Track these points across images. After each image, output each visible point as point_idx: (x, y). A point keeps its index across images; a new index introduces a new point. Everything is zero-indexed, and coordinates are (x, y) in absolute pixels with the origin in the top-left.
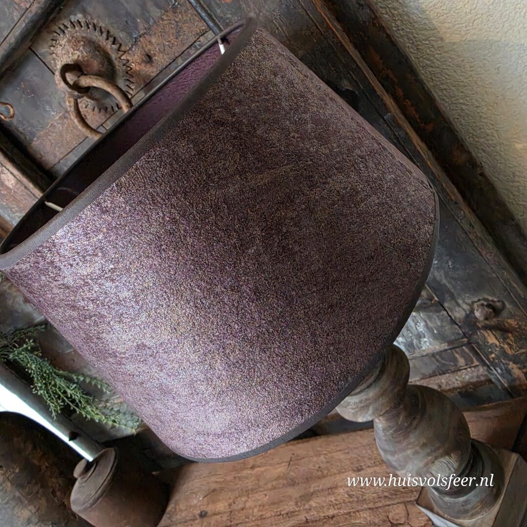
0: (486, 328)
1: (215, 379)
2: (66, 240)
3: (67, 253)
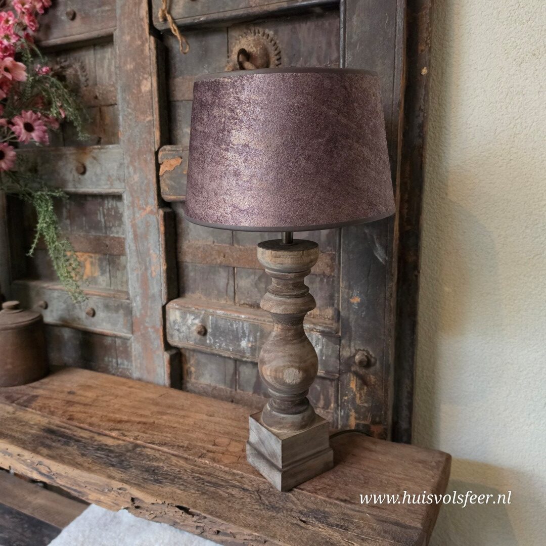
0: (356, 374)
1: (264, 180)
2: (258, 80)
3: (254, 85)
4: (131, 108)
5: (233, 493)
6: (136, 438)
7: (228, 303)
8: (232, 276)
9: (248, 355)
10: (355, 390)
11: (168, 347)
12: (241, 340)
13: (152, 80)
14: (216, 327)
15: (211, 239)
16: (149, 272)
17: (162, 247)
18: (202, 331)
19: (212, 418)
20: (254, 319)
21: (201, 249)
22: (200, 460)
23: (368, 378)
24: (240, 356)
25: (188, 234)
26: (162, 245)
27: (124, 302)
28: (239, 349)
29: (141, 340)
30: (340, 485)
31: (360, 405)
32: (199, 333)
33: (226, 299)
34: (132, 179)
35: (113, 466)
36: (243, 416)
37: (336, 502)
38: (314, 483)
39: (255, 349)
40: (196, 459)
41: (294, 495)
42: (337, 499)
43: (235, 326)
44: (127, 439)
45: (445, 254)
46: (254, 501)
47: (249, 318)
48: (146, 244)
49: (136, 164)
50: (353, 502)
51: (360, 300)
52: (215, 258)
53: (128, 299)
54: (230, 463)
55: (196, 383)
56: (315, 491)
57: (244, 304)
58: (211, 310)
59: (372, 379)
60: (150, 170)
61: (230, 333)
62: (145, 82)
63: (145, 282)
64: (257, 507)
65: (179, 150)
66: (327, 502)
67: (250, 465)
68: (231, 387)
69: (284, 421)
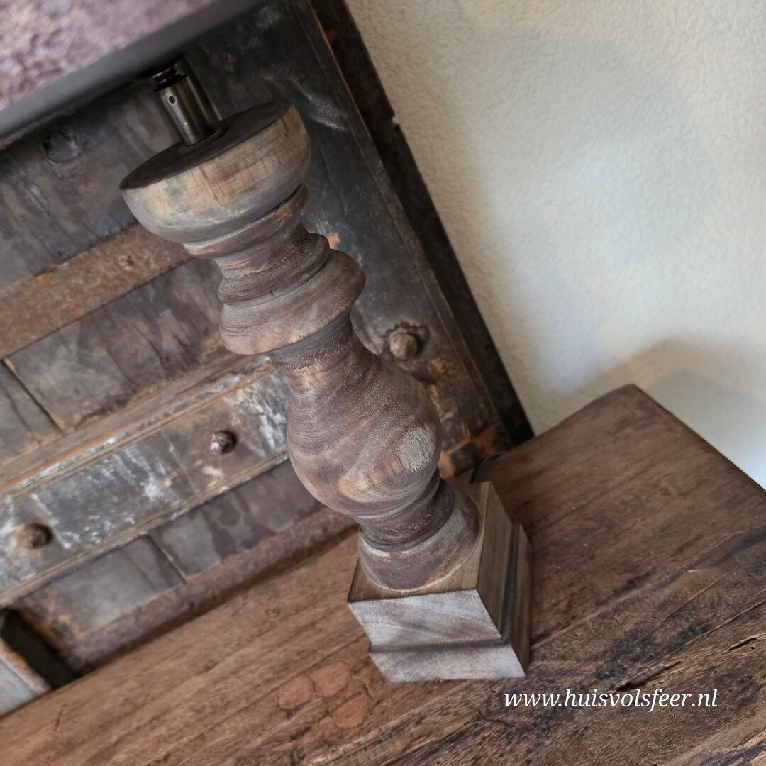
7: (44, 443)
8: (14, 383)
9: (175, 504)
12: (142, 488)
14: (64, 506)
18: (39, 537)
19: (217, 670)
20: (142, 427)
23: (429, 369)
24: (162, 517)
28: (148, 507)
30: (584, 567)
32: (36, 544)
33: (33, 439)
36: (267, 611)
37: (622, 599)
38: (546, 605)
39: (185, 482)
41: (544, 658)
42: (617, 593)
43: (106, 473)
45: (390, 76)
46: (503, 742)
47: (128, 435)
50: (644, 573)
51: (340, 237)
54: (365, 718)
55: (93, 635)
56: (569, 617)
57: (84, 418)
58: (25, 482)
59: (437, 364)
61: (106, 492)
64: (524, 746)
66: (608, 613)
67: (403, 685)
68: (171, 584)
69: (442, 551)
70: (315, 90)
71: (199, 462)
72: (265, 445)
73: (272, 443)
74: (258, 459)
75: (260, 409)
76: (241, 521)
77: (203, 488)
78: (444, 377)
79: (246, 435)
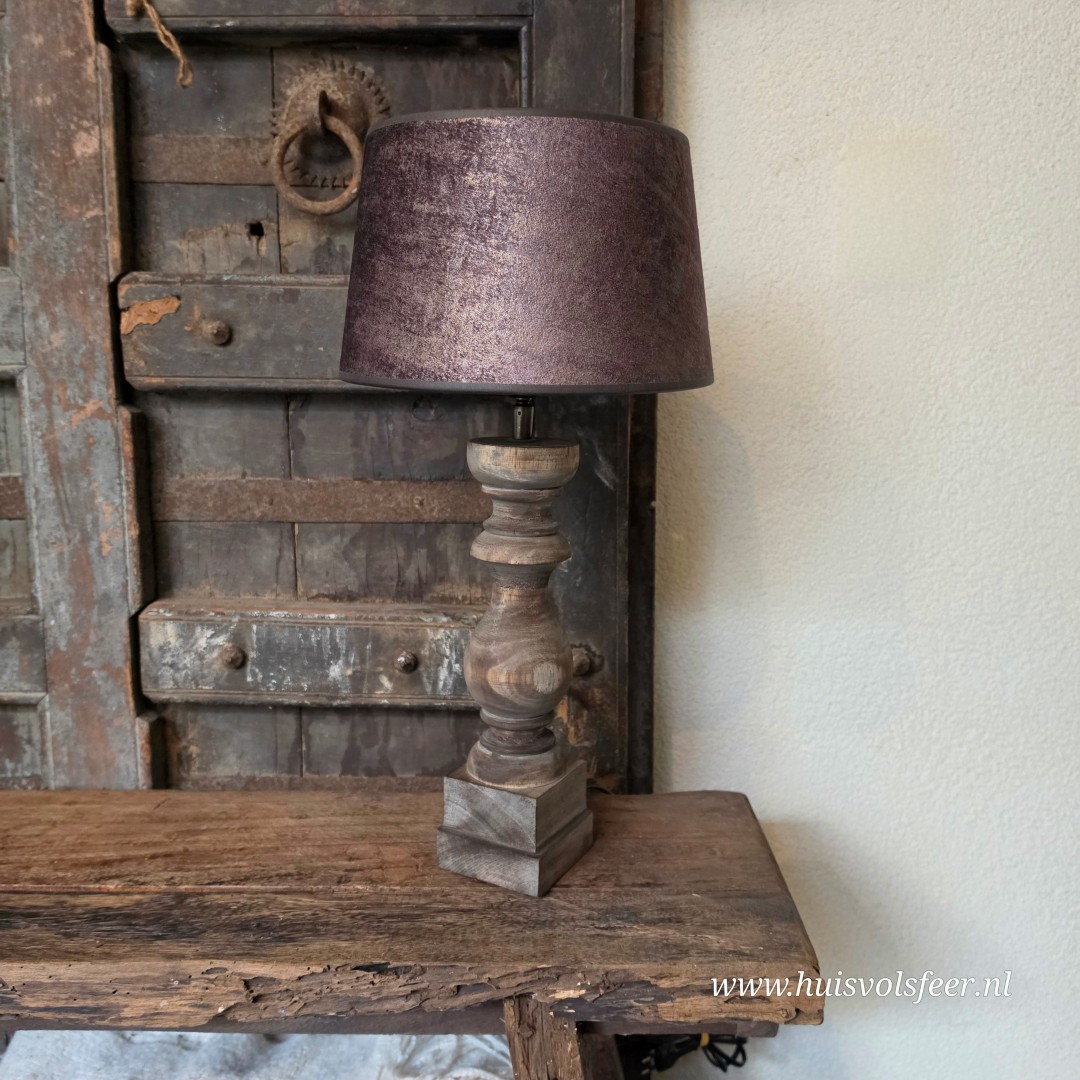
4: (43, 189)
5: (450, 921)
6: (170, 881)
7: (280, 598)
8: (291, 544)
9: (344, 692)
10: (565, 721)
11: (144, 704)
12: (330, 664)
13: (101, 134)
14: (268, 647)
15: (238, 468)
16: (94, 544)
17: (128, 489)
18: (238, 658)
19: (304, 821)
20: (359, 618)
21: (215, 491)
22: (342, 887)
23: (590, 694)
24: (328, 698)
25: (180, 460)
26: (128, 483)
27: (21, 621)
28: (324, 683)
29: (69, 701)
30: (622, 866)
31: (576, 746)
32: (230, 664)
33: (275, 591)
34: (46, 342)
35: (158, 938)
37: (635, 890)
38: (579, 874)
39: (362, 679)
40: (334, 887)
41: (557, 897)
42: (634, 885)
43: (313, 638)
44: (152, 888)
45: (671, 478)
46: (498, 923)
47: (346, 618)
48: (84, 484)
49: (58, 309)
50: (661, 883)
52: (249, 508)
53: (34, 611)
54: (406, 880)
56: (591, 884)
57: (318, 595)
58: (256, 613)
59: (597, 694)
60: (95, 323)
61: (304, 653)
62: (83, 135)
63: (81, 569)
64: (511, 929)
65: (175, 283)
66: (620, 893)
68: (290, 771)
69: (527, 768)
70: (606, 456)
71: (381, 669)
72: (435, 684)
73: (441, 684)
74: (424, 692)
75: (448, 652)
76: (376, 748)
77: (371, 691)
78: (598, 708)
79: (427, 667)
